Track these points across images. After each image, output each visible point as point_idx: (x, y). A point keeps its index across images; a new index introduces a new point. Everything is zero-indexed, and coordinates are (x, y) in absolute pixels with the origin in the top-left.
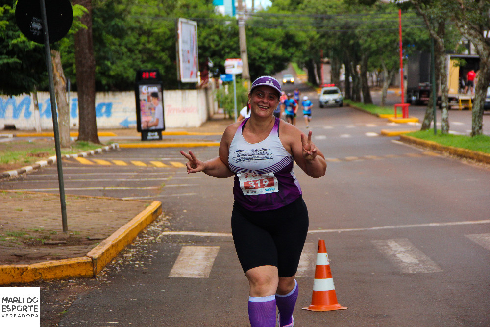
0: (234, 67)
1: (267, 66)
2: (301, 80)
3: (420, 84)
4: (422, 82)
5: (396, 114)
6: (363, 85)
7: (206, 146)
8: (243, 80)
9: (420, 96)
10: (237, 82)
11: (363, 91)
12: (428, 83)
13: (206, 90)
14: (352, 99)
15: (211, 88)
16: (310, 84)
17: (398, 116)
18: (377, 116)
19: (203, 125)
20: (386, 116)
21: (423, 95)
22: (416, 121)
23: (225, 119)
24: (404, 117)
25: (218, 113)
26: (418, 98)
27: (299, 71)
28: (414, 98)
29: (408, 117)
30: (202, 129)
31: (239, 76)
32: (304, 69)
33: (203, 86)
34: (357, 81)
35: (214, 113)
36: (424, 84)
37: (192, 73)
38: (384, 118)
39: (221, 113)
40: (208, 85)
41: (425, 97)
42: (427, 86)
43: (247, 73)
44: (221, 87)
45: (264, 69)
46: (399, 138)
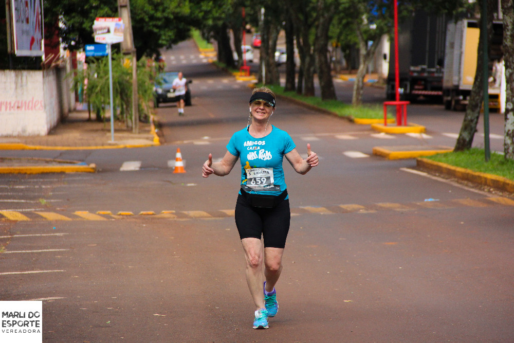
0: (109, 31)
1: (162, 32)
2: (206, 57)
3: (412, 68)
4: (415, 64)
5: (385, 118)
6: (321, 68)
7: (62, 173)
8: (121, 55)
9: (412, 89)
10: (113, 59)
11: (320, 78)
12: (425, 67)
13: (59, 71)
14: (299, 91)
15: (64, 68)
16: (222, 65)
17: (388, 121)
18: (351, 121)
19: (52, 131)
20: (366, 121)
21: (416, 87)
22: (421, 132)
23: (89, 120)
24: (400, 124)
25: (75, 110)
26: (408, 91)
27: (202, 44)
28: (401, 90)
29: (406, 125)
30: (52, 138)
31: (116, 47)
32: (212, 40)
33: (53, 64)
34: (308, 59)
35: (70, 111)
36: (419, 68)
37: (33, 40)
38: (361, 125)
39: (82, 110)
40: (60, 63)
41: (419, 90)
42: (423, 70)
43: (128, 44)
44: (83, 67)
45: (158, 37)
46: (414, 163)
